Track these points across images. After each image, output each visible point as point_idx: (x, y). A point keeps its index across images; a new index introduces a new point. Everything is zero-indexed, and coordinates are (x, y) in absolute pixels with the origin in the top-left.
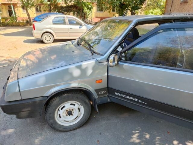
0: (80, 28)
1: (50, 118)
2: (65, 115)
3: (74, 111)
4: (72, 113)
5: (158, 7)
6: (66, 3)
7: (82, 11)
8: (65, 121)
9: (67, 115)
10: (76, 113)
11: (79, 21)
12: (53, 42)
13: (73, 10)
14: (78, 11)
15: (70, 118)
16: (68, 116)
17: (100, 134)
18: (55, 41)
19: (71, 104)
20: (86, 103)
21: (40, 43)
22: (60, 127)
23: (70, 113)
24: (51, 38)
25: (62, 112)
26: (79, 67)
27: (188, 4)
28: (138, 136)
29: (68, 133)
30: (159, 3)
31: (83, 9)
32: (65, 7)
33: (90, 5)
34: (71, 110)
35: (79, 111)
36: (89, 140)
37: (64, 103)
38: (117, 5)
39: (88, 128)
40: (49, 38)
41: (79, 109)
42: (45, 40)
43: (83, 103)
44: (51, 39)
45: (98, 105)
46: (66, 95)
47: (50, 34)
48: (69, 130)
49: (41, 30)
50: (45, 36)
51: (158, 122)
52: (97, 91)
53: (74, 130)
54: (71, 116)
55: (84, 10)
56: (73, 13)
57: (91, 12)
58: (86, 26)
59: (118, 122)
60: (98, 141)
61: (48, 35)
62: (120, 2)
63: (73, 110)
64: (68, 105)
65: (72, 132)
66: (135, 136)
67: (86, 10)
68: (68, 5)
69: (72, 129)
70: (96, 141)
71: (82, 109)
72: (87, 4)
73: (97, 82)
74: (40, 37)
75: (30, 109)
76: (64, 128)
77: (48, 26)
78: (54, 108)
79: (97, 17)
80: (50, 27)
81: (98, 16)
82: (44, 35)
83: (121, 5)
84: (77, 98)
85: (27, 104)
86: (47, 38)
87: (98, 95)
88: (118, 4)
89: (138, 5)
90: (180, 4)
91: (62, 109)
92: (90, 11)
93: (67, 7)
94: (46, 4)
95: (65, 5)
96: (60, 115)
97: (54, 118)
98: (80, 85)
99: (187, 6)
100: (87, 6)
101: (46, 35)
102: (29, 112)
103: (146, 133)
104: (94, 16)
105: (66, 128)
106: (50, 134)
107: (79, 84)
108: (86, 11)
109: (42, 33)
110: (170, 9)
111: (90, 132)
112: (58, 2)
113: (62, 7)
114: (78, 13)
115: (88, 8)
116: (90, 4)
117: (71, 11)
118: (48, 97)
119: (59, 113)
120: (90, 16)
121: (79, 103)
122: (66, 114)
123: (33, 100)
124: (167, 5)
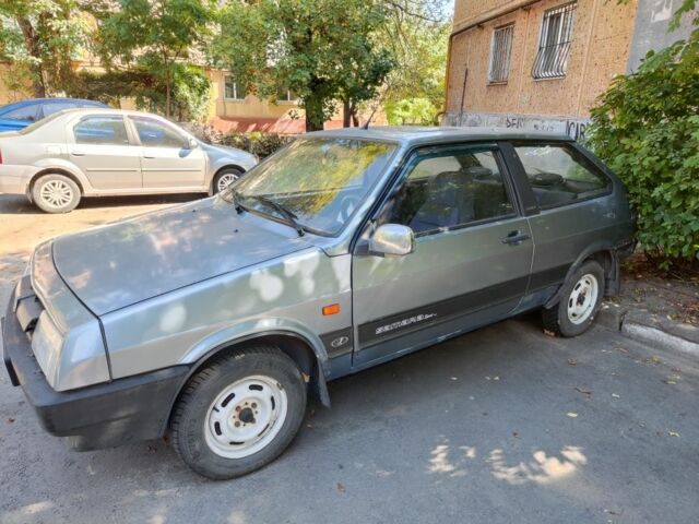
0: (182, 155)
1: (191, 434)
2: (232, 423)
3: (258, 409)
4: (255, 416)
5: (423, 91)
6: (106, 62)
7: (172, 95)
8: (233, 443)
9: (237, 425)
10: (263, 416)
11: (176, 131)
12: (79, 207)
13: (137, 89)
14: (157, 94)
15: (247, 432)
16: (242, 423)
17: (341, 467)
18: (86, 202)
19: (253, 387)
20: (294, 380)
21: (22, 212)
22: (220, 466)
23: (246, 416)
24: (70, 191)
25: (226, 416)
26: (278, 271)
27: (507, 89)
28: (446, 458)
29: (243, 481)
30: (425, 81)
31: (174, 88)
32: (103, 78)
33: (198, 75)
34: (249, 406)
35: (273, 407)
36: (312, 487)
37: (233, 384)
38: (301, 83)
39: (298, 458)
40: (63, 191)
41: (272, 399)
42: (45, 201)
43: (286, 381)
44: (71, 196)
45: (328, 383)
46: (238, 357)
47: (65, 178)
48: (245, 469)
49: (30, 162)
50: (45, 185)
51: (485, 414)
52: (327, 338)
53: (259, 469)
54: (249, 425)
55: (177, 89)
56: (137, 102)
57: (205, 99)
58: (204, 149)
59: (381, 430)
60: (340, 486)
61: (57, 182)
62: (311, 74)
63: (254, 405)
64: (242, 392)
65: (254, 476)
66: (439, 459)
67: (184, 90)
68: (112, 69)
69: (253, 466)
70: (335, 486)
71: (282, 398)
72: (187, 70)
73: (326, 311)
74: (22, 190)
75: (133, 411)
76: (231, 467)
77: (55, 149)
78: (205, 401)
79: (224, 118)
80: (65, 152)
81: (230, 113)
82: (40, 180)
83: (313, 81)
84: (271, 364)
85: (128, 392)
86: (53, 193)
87: (329, 350)
88: (304, 79)
89: (366, 84)
90: (485, 88)
91: (224, 404)
92: (199, 95)
93: (108, 78)
94: (22, 65)
95: (100, 71)
96: (217, 425)
97: (201, 436)
98: (281, 322)
99: (506, 95)
100: (188, 78)
101: (50, 183)
102: (126, 420)
103: (465, 448)
104: (212, 114)
105: (237, 466)
106: (186, 493)
107: (278, 320)
108: (187, 94)
109: (32, 175)
110: (459, 100)
111: (308, 467)
112: (73, 58)
113: (89, 79)
114: (155, 100)
115: (192, 86)
116: (200, 71)
117: (127, 93)
118: (190, 365)
119: (216, 417)
120: (200, 113)
121: (275, 382)
122: (234, 421)
123: (144, 381)
124: (450, 87)
